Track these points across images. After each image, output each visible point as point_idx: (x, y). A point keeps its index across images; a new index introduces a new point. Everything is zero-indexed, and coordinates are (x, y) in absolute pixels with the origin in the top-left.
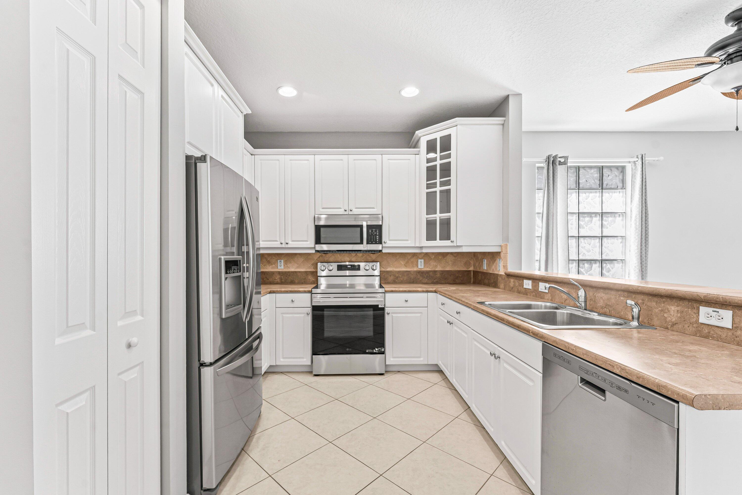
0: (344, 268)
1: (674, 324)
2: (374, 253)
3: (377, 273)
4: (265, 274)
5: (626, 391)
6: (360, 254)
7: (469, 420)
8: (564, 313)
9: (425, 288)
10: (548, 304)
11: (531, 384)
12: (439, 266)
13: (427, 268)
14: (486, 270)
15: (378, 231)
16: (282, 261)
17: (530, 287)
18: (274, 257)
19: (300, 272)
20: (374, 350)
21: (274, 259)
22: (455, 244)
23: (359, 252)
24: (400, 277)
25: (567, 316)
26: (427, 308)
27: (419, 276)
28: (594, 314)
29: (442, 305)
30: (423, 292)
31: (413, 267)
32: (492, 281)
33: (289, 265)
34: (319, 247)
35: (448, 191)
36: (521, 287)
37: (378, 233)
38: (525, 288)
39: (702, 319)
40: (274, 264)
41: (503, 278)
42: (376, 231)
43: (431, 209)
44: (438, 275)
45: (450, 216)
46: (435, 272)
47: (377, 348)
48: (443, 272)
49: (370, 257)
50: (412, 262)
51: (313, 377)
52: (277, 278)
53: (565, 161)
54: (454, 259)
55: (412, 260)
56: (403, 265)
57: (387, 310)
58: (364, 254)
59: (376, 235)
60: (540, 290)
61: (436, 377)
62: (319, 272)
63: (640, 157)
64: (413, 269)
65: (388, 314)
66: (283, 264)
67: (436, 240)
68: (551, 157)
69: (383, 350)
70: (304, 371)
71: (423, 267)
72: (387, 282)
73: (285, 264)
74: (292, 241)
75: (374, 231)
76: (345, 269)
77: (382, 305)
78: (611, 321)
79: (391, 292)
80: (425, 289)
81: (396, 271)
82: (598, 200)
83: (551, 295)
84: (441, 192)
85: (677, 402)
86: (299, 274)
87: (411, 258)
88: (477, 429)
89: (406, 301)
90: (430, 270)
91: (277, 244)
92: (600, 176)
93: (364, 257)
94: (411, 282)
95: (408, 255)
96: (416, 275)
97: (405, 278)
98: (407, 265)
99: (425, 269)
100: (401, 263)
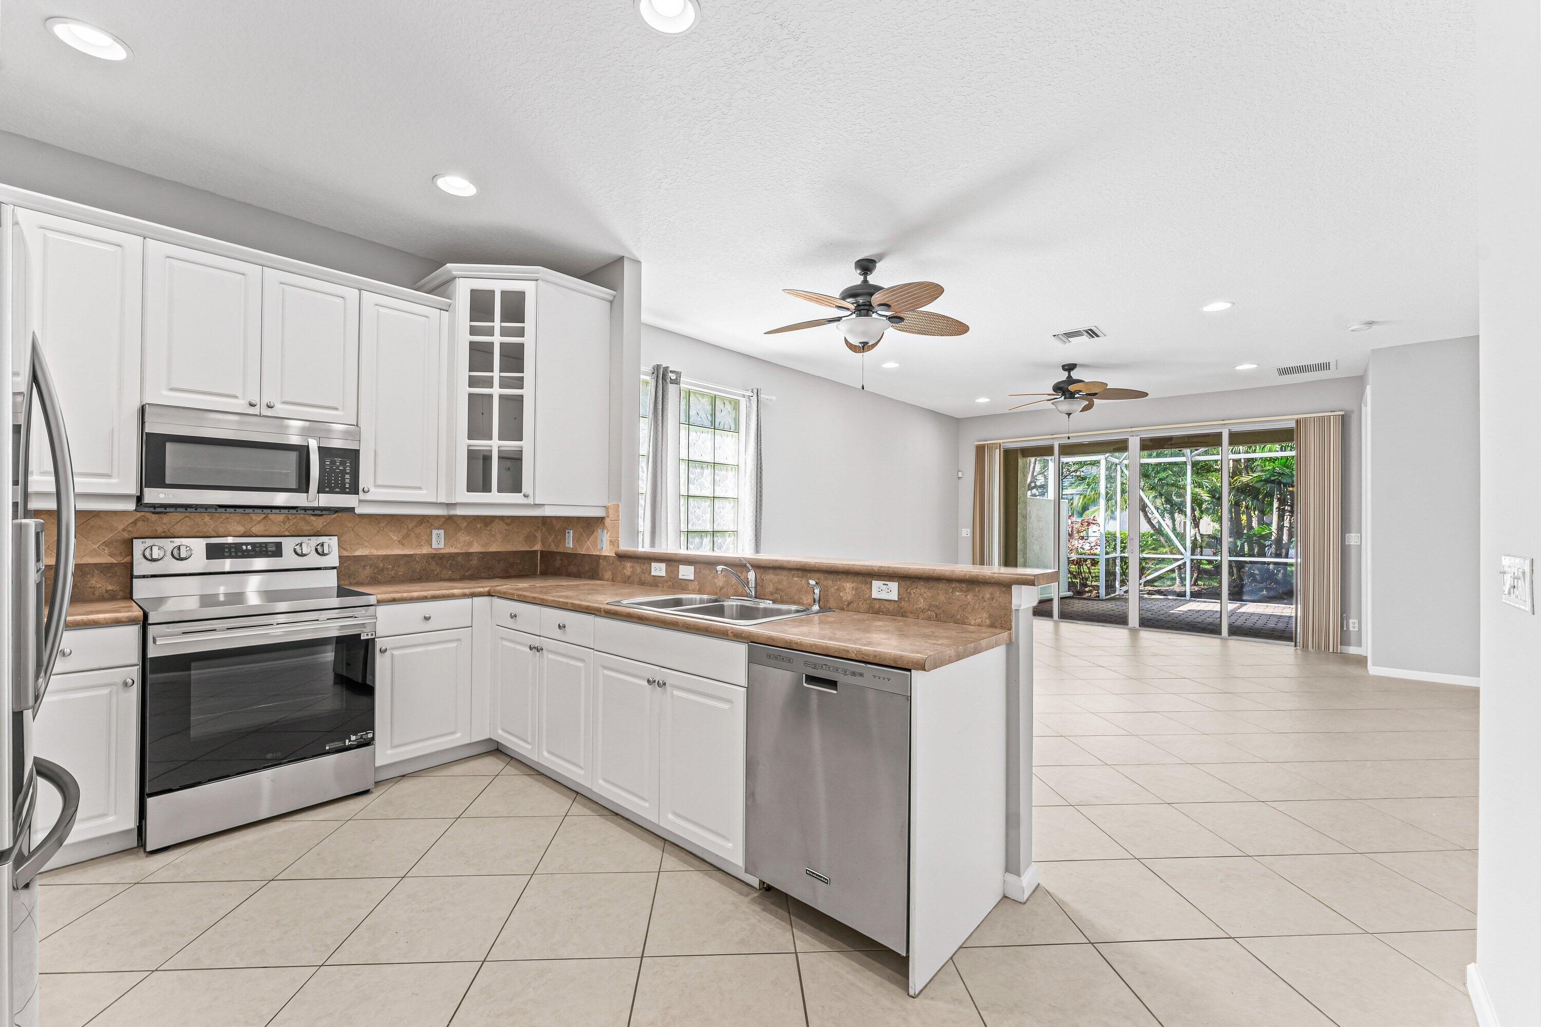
0: (230, 552)
1: (850, 603)
2: (321, 515)
3: (333, 559)
5: (861, 675)
6: (277, 516)
7: (589, 812)
8: (732, 605)
9: (467, 588)
10: (705, 597)
11: (725, 706)
12: (475, 544)
13: (451, 548)
14: (572, 548)
15: (348, 464)
17: (663, 574)
20: (347, 741)
22: (530, 501)
23: (274, 511)
24: (388, 569)
25: (737, 609)
26: (471, 628)
27: (433, 566)
28: (768, 602)
29: (512, 617)
30: (464, 596)
31: (420, 546)
32: (587, 568)
34: (154, 496)
35: (518, 399)
36: (646, 574)
37: (348, 468)
38: (653, 576)
39: (875, 595)
41: (611, 562)
42: (343, 463)
43: (478, 428)
44: (475, 562)
45: (522, 447)
46: (468, 555)
47: (355, 734)
48: (483, 555)
49: (308, 523)
50: (418, 536)
51: (148, 859)
53: (676, 378)
54: (506, 530)
55: (418, 531)
56: (397, 542)
57: (379, 644)
58: (290, 515)
59: (344, 472)
60: (680, 577)
61: (491, 765)
62: (140, 563)
63: (755, 391)
64: (420, 550)
65: (383, 651)
67: (490, 492)
68: (660, 368)
69: (370, 736)
70: (60, 866)
71: (442, 546)
72: (361, 581)
75: (338, 464)
76: (233, 554)
77: (370, 634)
78: (792, 608)
79: (391, 601)
80: (469, 590)
81: (378, 557)
82: (709, 444)
83: (699, 583)
84: (503, 399)
85: (909, 670)
87: (414, 527)
88: (607, 819)
89: (427, 619)
90: (459, 551)
92: (712, 409)
93: (291, 524)
94: (415, 578)
95: (409, 521)
96: (427, 562)
97: (401, 571)
98: (405, 542)
99: (447, 551)
100: (392, 538)
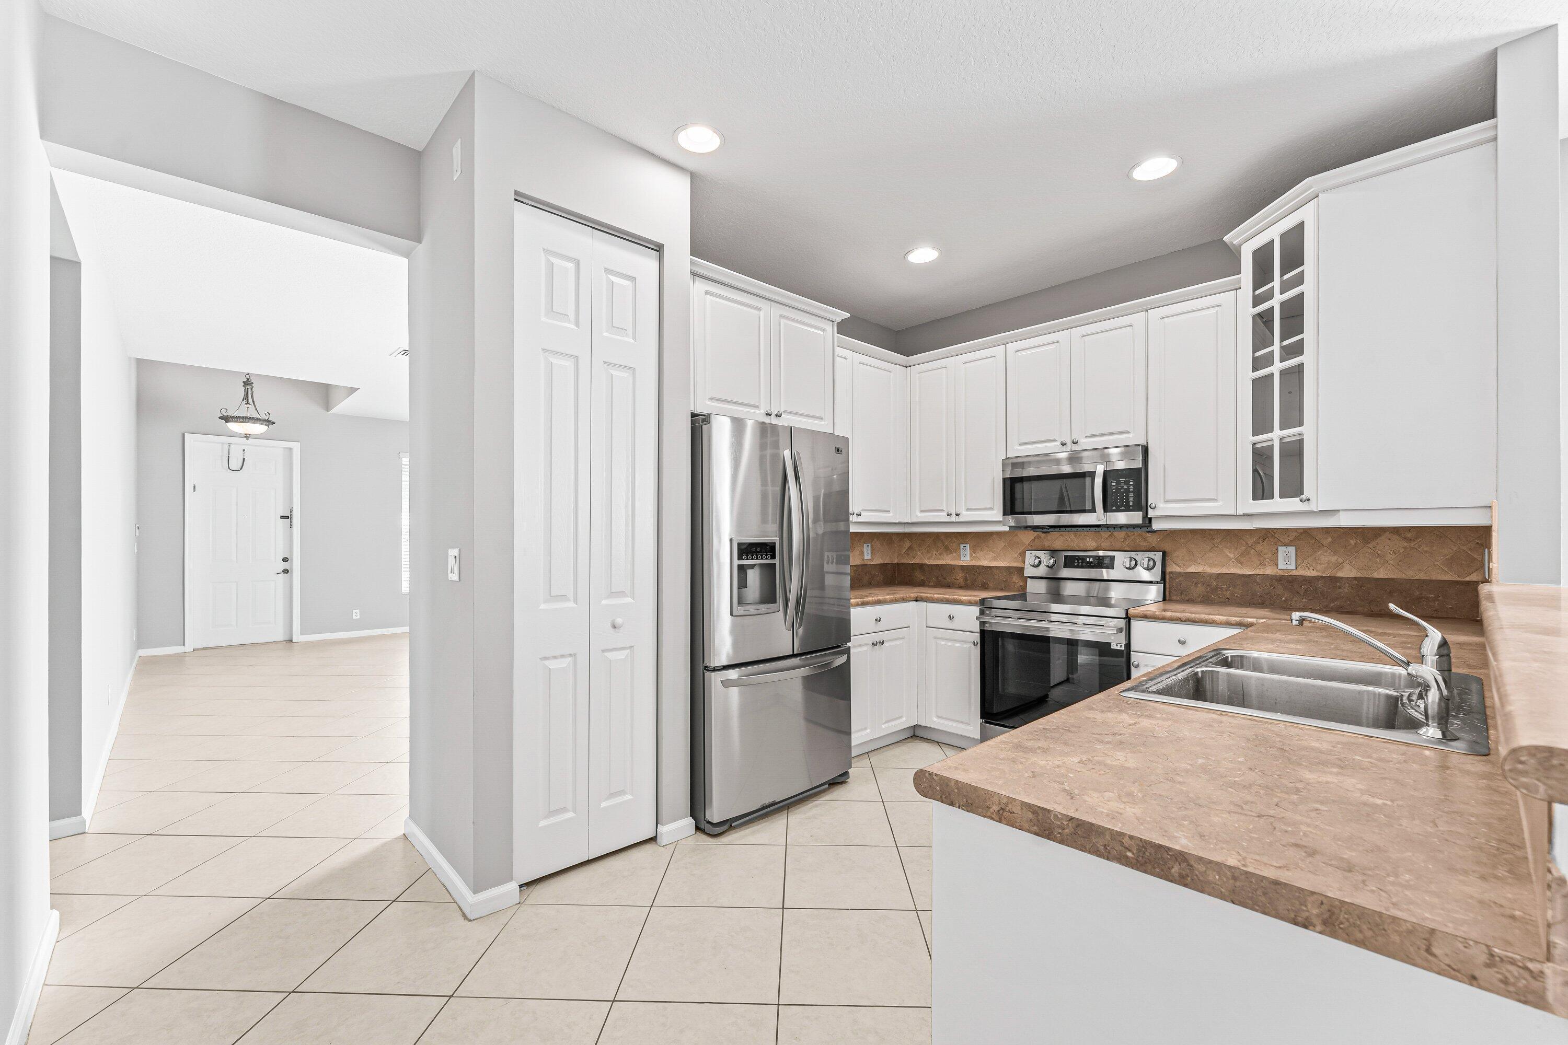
0: (1079, 563)
3: (1156, 574)
4: (940, 569)
6: (1120, 533)
12: (1347, 567)
13: (1307, 569)
15: (1131, 484)
16: (968, 546)
18: (954, 539)
19: (997, 567)
21: (954, 542)
22: (1312, 507)
24: (1222, 588)
27: (1280, 590)
30: (1227, 624)
31: (1262, 565)
33: (980, 554)
35: (1300, 368)
37: (1131, 487)
40: (955, 553)
42: (1127, 483)
44: (1346, 590)
45: (1303, 435)
46: (1334, 580)
50: (1260, 554)
52: (960, 576)
55: (1260, 547)
56: (1233, 560)
57: (1133, 658)
59: (1128, 491)
62: (1028, 568)
64: (1261, 570)
65: (1136, 666)
66: (969, 553)
67: (1271, 497)
71: (1292, 567)
72: (1187, 598)
73: (973, 553)
74: (967, 510)
75: (1122, 484)
76: (1080, 565)
77: (1119, 646)
80: (1237, 619)
81: (1211, 575)
84: (1283, 373)
86: (996, 572)
87: (1256, 543)
89: (1182, 643)
90: (1320, 574)
91: (942, 517)
93: (1130, 540)
94: (1256, 602)
95: (1248, 537)
96: (1271, 585)
97: (1238, 592)
98: (1243, 560)
99: (1301, 572)
100: (1227, 555)
